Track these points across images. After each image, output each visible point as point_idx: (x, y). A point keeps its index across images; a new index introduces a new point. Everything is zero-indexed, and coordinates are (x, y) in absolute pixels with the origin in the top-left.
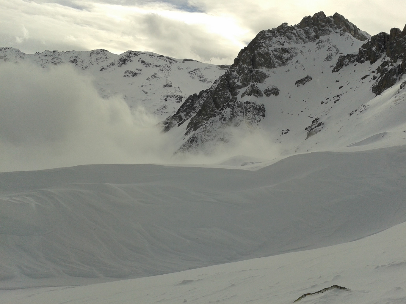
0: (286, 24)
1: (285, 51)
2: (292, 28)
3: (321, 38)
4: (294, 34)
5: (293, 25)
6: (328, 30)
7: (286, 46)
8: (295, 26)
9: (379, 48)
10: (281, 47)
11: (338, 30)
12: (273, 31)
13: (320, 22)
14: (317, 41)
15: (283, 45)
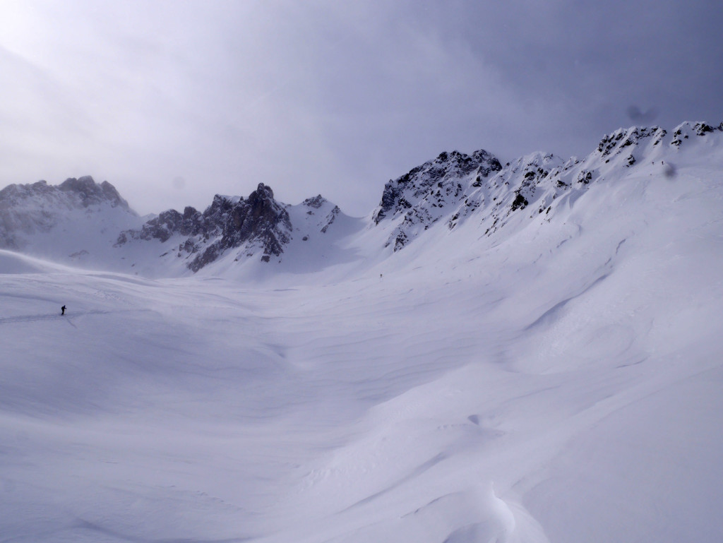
0: (45, 182)
1: (46, 215)
2: (52, 189)
3: (91, 207)
4: (55, 196)
5: (53, 185)
6: (98, 199)
7: (47, 209)
8: (56, 187)
9: (170, 226)
10: (40, 209)
11: (108, 201)
12: (26, 187)
13: (88, 188)
14: (87, 209)
15: (43, 207)
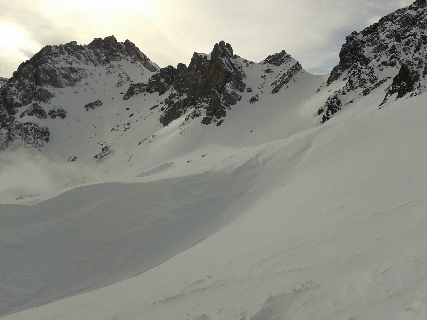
0: (76, 42)
1: (73, 70)
2: (82, 48)
3: (112, 63)
4: (84, 54)
5: (83, 45)
6: (119, 56)
7: (75, 65)
8: (85, 46)
9: (167, 80)
10: (69, 66)
11: (129, 58)
12: (60, 48)
13: (111, 46)
14: (108, 65)
15: (71, 64)
